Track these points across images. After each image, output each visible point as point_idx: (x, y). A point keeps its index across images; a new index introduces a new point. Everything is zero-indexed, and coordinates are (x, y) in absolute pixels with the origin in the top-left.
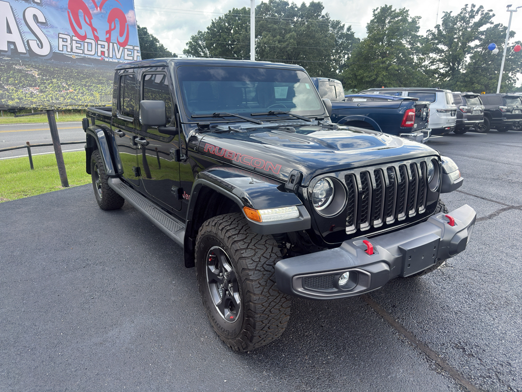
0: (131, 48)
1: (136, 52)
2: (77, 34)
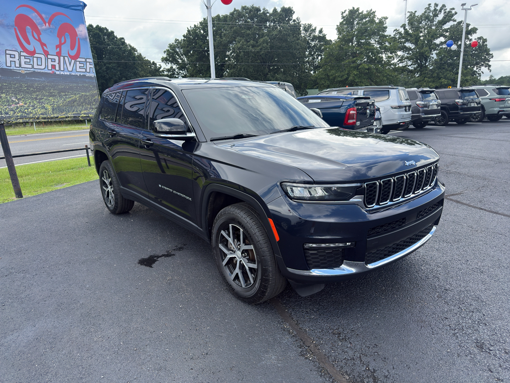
0: (84, 60)
1: (88, 64)
2: (25, 50)
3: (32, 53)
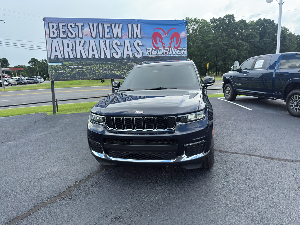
0: (181, 49)
1: (183, 50)
2: (155, 47)
3: (157, 48)
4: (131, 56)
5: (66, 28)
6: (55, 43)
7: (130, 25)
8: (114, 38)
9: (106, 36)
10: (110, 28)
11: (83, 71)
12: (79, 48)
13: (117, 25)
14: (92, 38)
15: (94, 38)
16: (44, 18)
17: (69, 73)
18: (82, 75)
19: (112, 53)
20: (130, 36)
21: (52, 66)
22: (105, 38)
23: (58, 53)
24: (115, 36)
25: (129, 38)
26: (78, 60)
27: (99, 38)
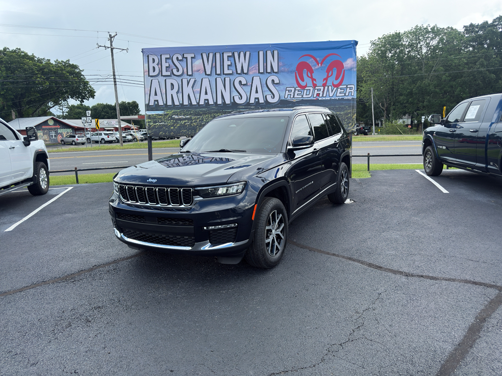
0: (345, 86)
1: (348, 89)
2: (299, 85)
3: (303, 88)
4: (262, 101)
5: (170, 61)
6: (155, 82)
7: (261, 53)
8: (237, 73)
9: (226, 71)
10: (232, 59)
11: (192, 123)
12: (187, 90)
13: (242, 54)
14: (206, 74)
15: (208, 75)
16: (142, 49)
17: (173, 126)
18: (189, 129)
19: (233, 97)
20: (261, 71)
21: (149, 115)
22: (224, 74)
23: (159, 98)
24: (239, 71)
25: (259, 73)
26: (185, 108)
27: (216, 74)
